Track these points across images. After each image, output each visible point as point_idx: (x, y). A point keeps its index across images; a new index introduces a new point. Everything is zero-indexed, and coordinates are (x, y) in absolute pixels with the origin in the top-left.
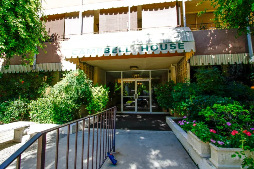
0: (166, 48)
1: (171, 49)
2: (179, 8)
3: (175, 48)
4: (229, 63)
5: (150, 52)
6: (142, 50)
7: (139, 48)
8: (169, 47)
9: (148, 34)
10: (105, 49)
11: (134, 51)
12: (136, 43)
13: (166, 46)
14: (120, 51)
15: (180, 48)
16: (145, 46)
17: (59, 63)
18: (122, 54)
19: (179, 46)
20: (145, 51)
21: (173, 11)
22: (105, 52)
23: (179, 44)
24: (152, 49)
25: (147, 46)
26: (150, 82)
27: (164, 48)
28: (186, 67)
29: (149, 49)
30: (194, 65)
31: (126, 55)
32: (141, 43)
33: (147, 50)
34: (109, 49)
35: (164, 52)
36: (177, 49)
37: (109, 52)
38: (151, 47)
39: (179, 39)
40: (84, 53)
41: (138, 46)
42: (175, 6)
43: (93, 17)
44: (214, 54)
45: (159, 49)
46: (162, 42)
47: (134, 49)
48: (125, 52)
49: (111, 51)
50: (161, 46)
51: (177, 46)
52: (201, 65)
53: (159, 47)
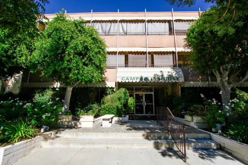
0: (171, 80)
1: (173, 80)
2: (174, 55)
3: (175, 80)
4: (200, 86)
5: (163, 81)
6: (160, 80)
7: (158, 79)
8: (172, 79)
9: (161, 71)
10: (140, 78)
11: (156, 80)
12: (156, 76)
13: (171, 78)
14: (148, 80)
15: (177, 80)
16: (161, 78)
17: (104, 82)
18: (150, 81)
19: (177, 79)
20: (161, 80)
21: (171, 56)
22: (140, 80)
23: (177, 78)
24: (164, 80)
25: (162, 78)
26: (153, 94)
27: (170, 79)
28: (179, 88)
29: (163, 79)
30: (183, 87)
31: (152, 82)
32: (158, 76)
33: (162, 80)
34: (142, 78)
35: (170, 81)
36: (176, 80)
37: (142, 80)
38: (164, 79)
39: (177, 75)
40: (129, 80)
41: (157, 78)
42: (172, 54)
43: (124, 55)
44: (192, 81)
45: (168, 80)
46: (169, 76)
47: (155, 79)
48: (151, 80)
49: (143, 79)
50: (169, 78)
51: (176, 79)
52: (186, 87)
53: (167, 78)
